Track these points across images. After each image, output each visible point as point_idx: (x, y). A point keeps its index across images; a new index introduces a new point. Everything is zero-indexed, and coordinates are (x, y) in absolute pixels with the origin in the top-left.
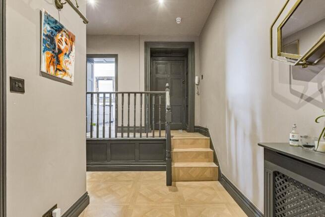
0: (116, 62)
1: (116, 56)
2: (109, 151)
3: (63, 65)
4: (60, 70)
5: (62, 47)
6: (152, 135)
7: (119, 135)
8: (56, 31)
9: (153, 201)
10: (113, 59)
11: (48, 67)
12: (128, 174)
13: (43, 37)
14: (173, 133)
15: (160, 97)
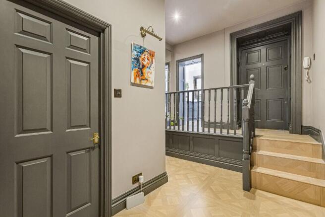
0: (202, 61)
1: (201, 56)
2: (191, 142)
3: (146, 75)
4: (143, 80)
5: (145, 63)
6: (233, 133)
7: (206, 130)
8: (140, 53)
9: (220, 199)
10: (200, 59)
11: (135, 79)
12: (206, 167)
13: (133, 60)
14: (258, 132)
15: (243, 91)
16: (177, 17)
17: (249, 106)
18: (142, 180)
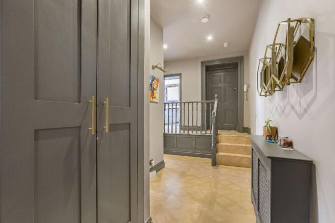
0: (181, 78)
1: (180, 75)
3: (155, 95)
4: (154, 98)
6: (205, 133)
7: (182, 132)
10: (178, 77)
11: (151, 98)
14: (219, 132)
15: (211, 105)
16: (165, 46)
17: (215, 115)
18: (154, 164)
